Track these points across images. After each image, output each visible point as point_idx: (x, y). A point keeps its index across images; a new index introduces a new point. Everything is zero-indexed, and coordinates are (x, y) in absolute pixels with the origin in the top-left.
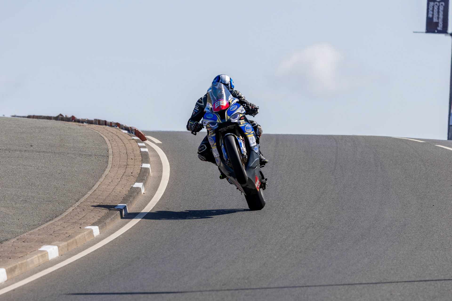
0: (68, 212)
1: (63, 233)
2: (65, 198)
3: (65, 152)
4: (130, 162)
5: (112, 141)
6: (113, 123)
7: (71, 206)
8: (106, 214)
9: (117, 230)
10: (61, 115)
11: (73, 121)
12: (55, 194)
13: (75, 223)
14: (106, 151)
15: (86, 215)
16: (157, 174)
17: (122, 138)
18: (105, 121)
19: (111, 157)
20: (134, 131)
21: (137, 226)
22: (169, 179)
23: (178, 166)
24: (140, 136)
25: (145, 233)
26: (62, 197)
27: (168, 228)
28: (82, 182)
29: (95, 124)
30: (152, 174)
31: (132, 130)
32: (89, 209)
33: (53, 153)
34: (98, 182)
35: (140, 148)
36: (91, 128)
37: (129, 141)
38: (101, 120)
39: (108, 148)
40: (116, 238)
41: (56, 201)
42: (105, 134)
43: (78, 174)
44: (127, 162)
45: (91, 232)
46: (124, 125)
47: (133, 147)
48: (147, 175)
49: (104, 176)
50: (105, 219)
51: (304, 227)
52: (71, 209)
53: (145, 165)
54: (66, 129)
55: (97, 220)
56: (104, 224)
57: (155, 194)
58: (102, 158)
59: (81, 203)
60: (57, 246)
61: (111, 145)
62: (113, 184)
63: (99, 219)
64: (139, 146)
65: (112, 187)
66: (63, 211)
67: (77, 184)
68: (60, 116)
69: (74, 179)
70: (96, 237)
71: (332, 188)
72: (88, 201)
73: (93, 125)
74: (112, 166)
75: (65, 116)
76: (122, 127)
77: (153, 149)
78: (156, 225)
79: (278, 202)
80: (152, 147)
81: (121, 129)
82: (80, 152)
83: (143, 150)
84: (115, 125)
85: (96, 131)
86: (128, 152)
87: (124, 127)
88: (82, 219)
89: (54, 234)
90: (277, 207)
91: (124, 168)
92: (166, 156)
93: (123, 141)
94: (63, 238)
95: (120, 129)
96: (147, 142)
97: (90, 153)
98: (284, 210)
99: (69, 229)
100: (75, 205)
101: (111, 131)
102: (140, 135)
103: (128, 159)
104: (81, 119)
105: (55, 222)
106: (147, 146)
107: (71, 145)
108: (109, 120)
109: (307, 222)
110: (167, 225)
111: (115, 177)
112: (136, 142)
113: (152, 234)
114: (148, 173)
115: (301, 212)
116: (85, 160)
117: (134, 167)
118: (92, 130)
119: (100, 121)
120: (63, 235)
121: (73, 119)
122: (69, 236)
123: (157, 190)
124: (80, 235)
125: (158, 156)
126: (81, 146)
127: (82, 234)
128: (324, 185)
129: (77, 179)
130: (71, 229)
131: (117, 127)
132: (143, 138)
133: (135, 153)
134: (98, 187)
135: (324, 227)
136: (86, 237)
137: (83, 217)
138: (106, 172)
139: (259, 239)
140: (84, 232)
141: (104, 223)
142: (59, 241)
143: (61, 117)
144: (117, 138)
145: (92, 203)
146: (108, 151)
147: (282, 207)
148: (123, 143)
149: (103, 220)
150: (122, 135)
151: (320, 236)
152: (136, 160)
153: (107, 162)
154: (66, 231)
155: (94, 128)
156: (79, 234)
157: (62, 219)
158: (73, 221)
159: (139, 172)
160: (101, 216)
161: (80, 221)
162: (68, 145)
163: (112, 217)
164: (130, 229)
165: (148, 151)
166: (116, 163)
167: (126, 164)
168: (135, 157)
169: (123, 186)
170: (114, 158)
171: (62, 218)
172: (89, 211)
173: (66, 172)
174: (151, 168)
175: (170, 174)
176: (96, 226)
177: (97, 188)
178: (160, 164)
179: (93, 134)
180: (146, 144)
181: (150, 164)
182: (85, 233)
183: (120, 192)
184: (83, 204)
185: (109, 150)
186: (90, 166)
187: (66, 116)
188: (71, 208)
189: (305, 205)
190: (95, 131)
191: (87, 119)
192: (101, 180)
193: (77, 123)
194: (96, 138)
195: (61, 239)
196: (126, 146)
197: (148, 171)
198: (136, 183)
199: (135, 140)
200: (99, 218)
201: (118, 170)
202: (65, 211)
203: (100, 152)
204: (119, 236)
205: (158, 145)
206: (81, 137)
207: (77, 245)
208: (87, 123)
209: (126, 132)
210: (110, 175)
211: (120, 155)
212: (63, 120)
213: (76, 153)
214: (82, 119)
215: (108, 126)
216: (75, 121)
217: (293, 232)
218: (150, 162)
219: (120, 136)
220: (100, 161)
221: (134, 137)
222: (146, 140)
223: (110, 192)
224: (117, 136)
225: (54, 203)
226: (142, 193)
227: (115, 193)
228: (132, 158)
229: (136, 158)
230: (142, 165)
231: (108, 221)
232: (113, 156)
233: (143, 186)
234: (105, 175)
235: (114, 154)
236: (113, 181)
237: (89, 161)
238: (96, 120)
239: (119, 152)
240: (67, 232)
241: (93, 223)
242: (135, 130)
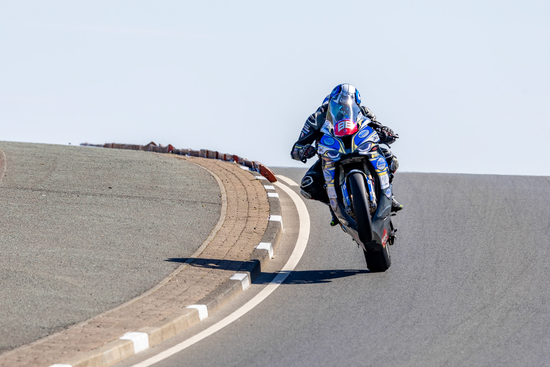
0: (163, 285)
1: (155, 314)
2: (158, 264)
3: (158, 198)
4: (253, 213)
5: (227, 181)
6: (228, 156)
7: (167, 275)
8: (218, 288)
9: (234, 311)
10: (152, 143)
11: (171, 152)
12: (144, 258)
13: (173, 300)
14: (218, 197)
15: (189, 289)
16: (292, 230)
17: (241, 177)
18: (217, 153)
19: (224, 205)
20: (259, 168)
21: (262, 306)
22: (309, 238)
23: (322, 219)
24: (268, 175)
25: (273, 316)
26: (154, 262)
27: (307, 308)
28: (183, 240)
29: (201, 157)
30: (284, 231)
31: (255, 166)
32: (193, 279)
33: (142, 198)
34: (206, 241)
35: (267, 193)
36: (196, 162)
37: (251, 183)
38: (211, 151)
39: (220, 191)
40: (233, 323)
41: (145, 268)
42: (216, 172)
43: (177, 230)
44: (248, 212)
45: (196, 313)
46: (244, 159)
47: (257, 191)
48: (277, 231)
49: (214, 233)
50: (215, 294)
51: (504, 309)
52: (167, 280)
53: (274, 218)
54: (160, 164)
55: (204, 296)
56: (214, 302)
57: (288, 259)
58: (211, 206)
59: (181, 271)
60: (147, 333)
61: (225, 187)
62: (228, 243)
63: (208, 295)
64: (266, 190)
65: (226, 249)
66: (155, 283)
67: (175, 244)
68: (152, 145)
69: (171, 236)
70: (203, 320)
71: (545, 253)
72: (192, 269)
73: (199, 158)
74: (226, 217)
75: (158, 145)
76: (241, 162)
77: (286, 194)
78: (289, 305)
79: (467, 273)
80: (285, 192)
81: (240, 165)
82: (180, 198)
83: (271, 195)
84: (231, 159)
85: (204, 167)
86: (249, 197)
87: (244, 162)
88: (183, 294)
89: (143, 315)
90: (466, 280)
91: (243, 221)
92: (305, 204)
93: (242, 182)
94: (155, 322)
95: (238, 165)
96: (277, 183)
97: (194, 200)
98: (475, 285)
99: (164, 308)
100: (172, 274)
101: (226, 168)
102: (267, 173)
103: (250, 209)
104: (181, 149)
105: (144, 298)
106: (278, 189)
107: (167, 187)
108: (222, 152)
109: (509, 302)
110: (306, 304)
111: (231, 235)
112: (262, 183)
113: (284, 317)
114: (279, 229)
115: (500, 288)
116: (187, 208)
117: (258, 220)
118: (197, 166)
119: (209, 152)
120: (156, 318)
121: (170, 149)
122: (164, 320)
123: (291, 254)
124: (179, 318)
125: (292, 204)
126: (181, 188)
127: (183, 316)
128: (533, 248)
129: (176, 236)
130: (166, 308)
131: (234, 161)
132: (271, 179)
133: (259, 199)
134: (206, 248)
135: (534, 310)
136: (188, 321)
137: (184, 292)
138: (218, 227)
139: (439, 327)
140: (186, 313)
141: (215, 300)
142: (150, 326)
143: (153, 147)
144: (233, 177)
145: (198, 271)
146: (220, 197)
147: (472, 280)
148: (243, 185)
149: (213, 296)
150: (241, 173)
151: (527, 323)
152: (261, 210)
153: (219, 212)
154: (159, 312)
155: (200, 163)
156: (179, 316)
157: (154, 294)
158: (170, 297)
159: (266, 228)
160: (210, 290)
161: (180, 297)
162: (163, 186)
163: (226, 292)
164: (253, 309)
165: (278, 197)
166: (233, 213)
167: (247, 216)
168: (259, 205)
169: (242, 247)
170: (229, 207)
171: (154, 292)
172: (192, 282)
173: (160, 226)
174: (283, 222)
175: (310, 230)
176: (203, 304)
177: (204, 250)
178: (296, 216)
179: (199, 171)
180: (276, 187)
181: (282, 216)
182: (187, 315)
183: (238, 256)
184: (185, 273)
185: (222, 195)
186: (194, 218)
187: (160, 145)
188: (167, 278)
189: (506, 278)
190: (201, 167)
191: (190, 150)
192: (211, 238)
193: (177, 156)
194: (204, 177)
195: (152, 324)
196: (247, 189)
197: (279, 226)
198: (261, 244)
199: (260, 181)
200: (207, 293)
201: (235, 224)
202: (158, 283)
203: (209, 197)
204: (236, 320)
205: (293, 188)
206: (181, 175)
207: (175, 331)
208: (190, 155)
209: (247, 168)
210: (223, 231)
211: (238, 202)
212: (157, 151)
213: (174, 199)
214: (183, 149)
215: (220, 160)
216: (172, 152)
217: (488, 317)
218: (282, 212)
219: (238, 174)
220: (209, 211)
221: (259, 176)
222: (276, 180)
223: (223, 255)
224: (234, 174)
225: (142, 271)
226: (270, 258)
227: (231, 257)
228: (255, 207)
229: (261, 206)
230: (269, 218)
231: (220, 297)
232: (228, 203)
233: (271, 247)
234: (216, 231)
235: (229, 200)
236: (228, 239)
237: (194, 210)
238: (203, 151)
239: (236, 198)
240: (161, 313)
241: (199, 301)
242: (260, 166)
